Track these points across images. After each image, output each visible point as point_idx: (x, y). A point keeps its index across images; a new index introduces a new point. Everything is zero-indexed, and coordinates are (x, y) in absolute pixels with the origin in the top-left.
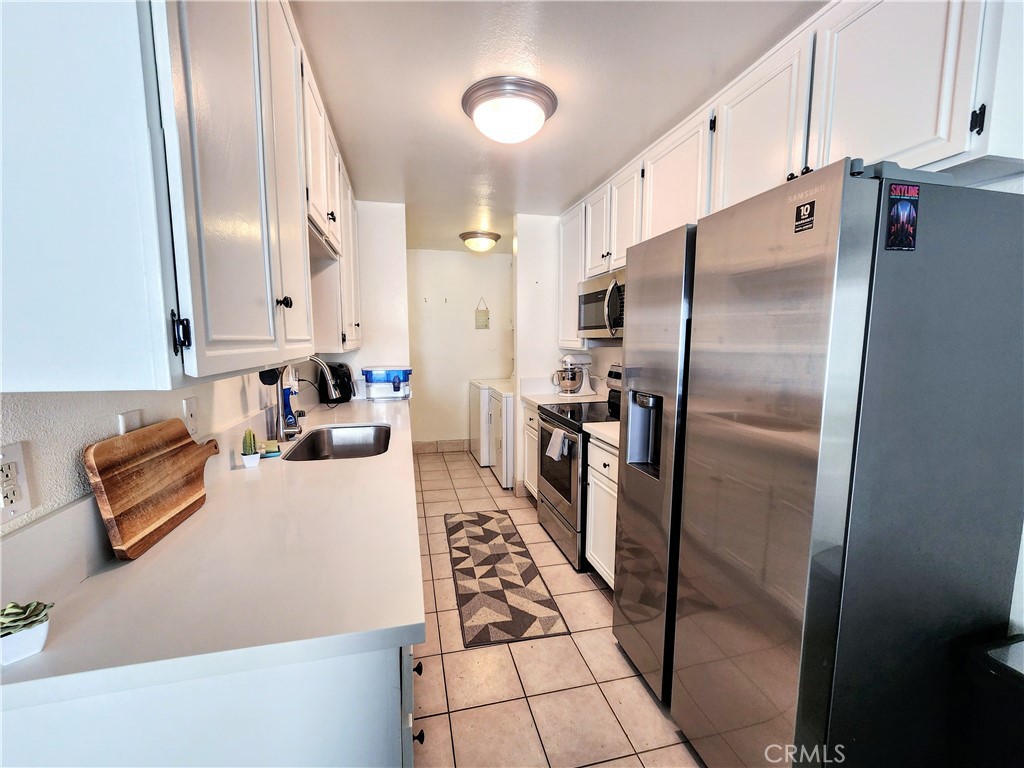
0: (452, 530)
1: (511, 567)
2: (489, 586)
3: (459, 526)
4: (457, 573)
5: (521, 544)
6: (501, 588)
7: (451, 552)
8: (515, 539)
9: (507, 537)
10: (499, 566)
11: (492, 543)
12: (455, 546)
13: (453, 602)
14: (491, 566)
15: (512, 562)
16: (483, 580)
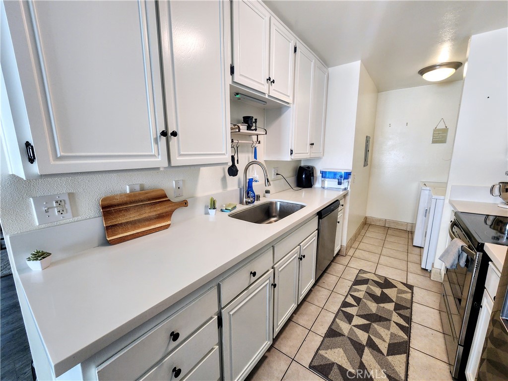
0: (358, 282)
1: (385, 333)
2: (356, 336)
3: (365, 282)
4: (341, 313)
5: (409, 320)
6: (364, 343)
7: (347, 296)
8: (406, 313)
9: (398, 307)
10: (375, 326)
11: (382, 305)
12: (352, 293)
13: (323, 331)
14: (368, 322)
15: (389, 329)
16: (355, 329)
